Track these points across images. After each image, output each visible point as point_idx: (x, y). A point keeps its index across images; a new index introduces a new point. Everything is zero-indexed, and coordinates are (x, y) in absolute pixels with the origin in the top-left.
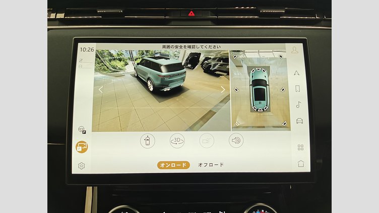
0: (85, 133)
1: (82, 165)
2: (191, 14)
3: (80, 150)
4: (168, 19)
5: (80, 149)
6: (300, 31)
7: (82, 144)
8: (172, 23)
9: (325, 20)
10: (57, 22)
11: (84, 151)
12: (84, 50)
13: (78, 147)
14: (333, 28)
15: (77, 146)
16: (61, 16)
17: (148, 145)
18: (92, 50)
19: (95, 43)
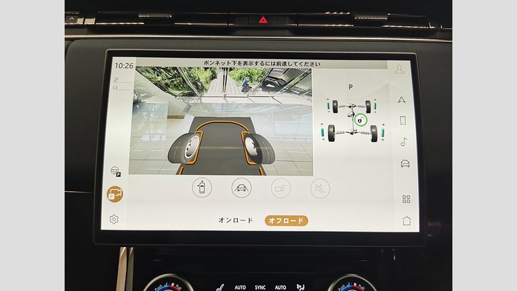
0: (119, 176)
1: (114, 218)
2: (263, 21)
3: (113, 198)
4: (232, 27)
5: (112, 196)
6: (408, 44)
7: (115, 190)
8: (238, 32)
9: (441, 31)
10: (86, 30)
11: (117, 199)
12: (120, 66)
13: (110, 195)
14: (454, 41)
15: (108, 192)
16: (91, 22)
17: (202, 193)
18: (131, 66)
19: (135, 58)
